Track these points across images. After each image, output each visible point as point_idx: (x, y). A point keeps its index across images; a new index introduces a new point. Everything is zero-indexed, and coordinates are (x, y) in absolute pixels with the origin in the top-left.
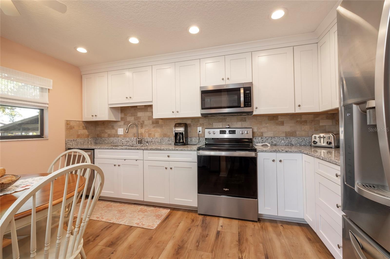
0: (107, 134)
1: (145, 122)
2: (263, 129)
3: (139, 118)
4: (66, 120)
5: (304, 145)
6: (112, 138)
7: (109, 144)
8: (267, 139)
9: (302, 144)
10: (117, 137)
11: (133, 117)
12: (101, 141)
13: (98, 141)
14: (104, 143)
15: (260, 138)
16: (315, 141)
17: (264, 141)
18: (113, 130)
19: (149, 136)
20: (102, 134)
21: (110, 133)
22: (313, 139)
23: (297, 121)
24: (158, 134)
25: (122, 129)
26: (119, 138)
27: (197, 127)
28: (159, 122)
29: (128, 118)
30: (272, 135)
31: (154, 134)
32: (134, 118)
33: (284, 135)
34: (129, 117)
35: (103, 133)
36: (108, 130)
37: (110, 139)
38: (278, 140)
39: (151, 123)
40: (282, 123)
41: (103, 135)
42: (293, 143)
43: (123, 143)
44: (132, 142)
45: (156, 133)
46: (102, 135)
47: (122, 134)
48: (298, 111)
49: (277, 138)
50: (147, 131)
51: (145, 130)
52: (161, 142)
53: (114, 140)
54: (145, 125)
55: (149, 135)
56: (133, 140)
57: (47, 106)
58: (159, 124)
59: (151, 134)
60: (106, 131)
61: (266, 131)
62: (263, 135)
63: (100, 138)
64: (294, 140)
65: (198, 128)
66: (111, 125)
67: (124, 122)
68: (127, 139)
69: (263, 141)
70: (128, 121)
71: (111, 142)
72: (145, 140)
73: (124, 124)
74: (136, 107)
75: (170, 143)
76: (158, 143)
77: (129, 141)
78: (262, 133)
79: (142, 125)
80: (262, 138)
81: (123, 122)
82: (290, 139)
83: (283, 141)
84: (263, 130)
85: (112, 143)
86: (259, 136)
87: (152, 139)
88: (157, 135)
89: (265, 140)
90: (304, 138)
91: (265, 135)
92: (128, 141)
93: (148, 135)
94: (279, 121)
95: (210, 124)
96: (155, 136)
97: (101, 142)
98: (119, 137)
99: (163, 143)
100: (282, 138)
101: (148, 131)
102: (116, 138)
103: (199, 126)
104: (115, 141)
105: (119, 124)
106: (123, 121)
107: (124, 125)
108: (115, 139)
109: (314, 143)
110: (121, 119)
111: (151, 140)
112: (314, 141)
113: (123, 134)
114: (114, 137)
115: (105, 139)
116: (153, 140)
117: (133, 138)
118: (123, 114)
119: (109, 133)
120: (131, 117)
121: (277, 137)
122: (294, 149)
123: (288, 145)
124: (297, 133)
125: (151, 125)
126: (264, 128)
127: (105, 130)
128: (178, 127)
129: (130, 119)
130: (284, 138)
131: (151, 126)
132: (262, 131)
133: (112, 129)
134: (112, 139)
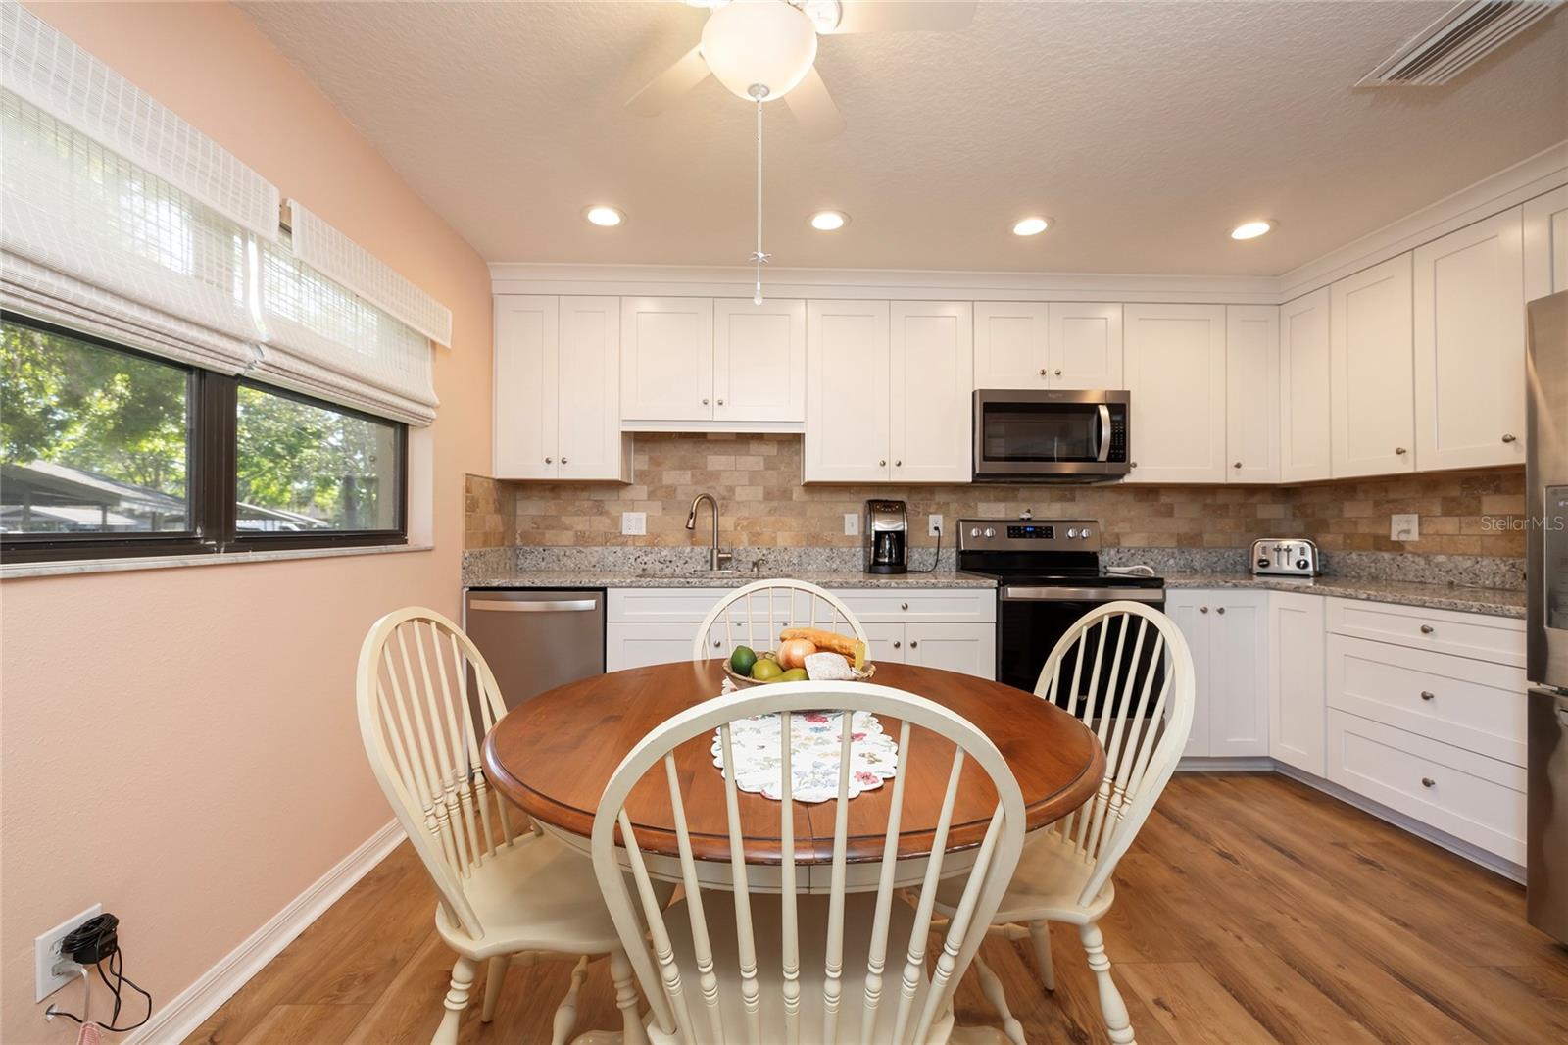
0: (570, 534)
1: (738, 490)
2: (1121, 525)
3: (715, 476)
4: (467, 475)
5: (1223, 572)
6: (596, 549)
7: (583, 571)
8: (1133, 555)
9: (1218, 569)
10: (621, 545)
11: (689, 472)
12: (543, 559)
13: (528, 561)
14: (557, 569)
15: (1113, 552)
16: (1264, 560)
17: (1124, 560)
18: (599, 517)
19: (751, 543)
20: (547, 531)
21: (584, 529)
22: (1258, 554)
23: (1206, 505)
24: (787, 534)
25: (643, 515)
26: (629, 549)
27: (927, 514)
28: (792, 494)
29: (665, 473)
30: (1143, 544)
31: (773, 535)
32: (693, 476)
33: (1173, 543)
34: (673, 472)
35: (553, 529)
36: (576, 518)
37: (587, 551)
38: (1160, 557)
39: (761, 497)
40: (1169, 512)
41: (549, 536)
42: (1196, 565)
43: (645, 566)
44: (686, 562)
45: (779, 533)
46: (547, 536)
47: (641, 534)
48: (1234, 478)
49: (1157, 551)
50: (745, 524)
51: (739, 518)
52: (800, 564)
53: (606, 554)
54: (738, 503)
55: (754, 539)
56: (691, 558)
57: (432, 413)
58: (791, 499)
59: (759, 534)
60: (567, 520)
61: (1128, 530)
62: (1119, 544)
63: (541, 549)
64: (1198, 558)
65: (932, 517)
66: (588, 500)
67: (651, 489)
68: (663, 553)
69: (1120, 559)
70: (667, 487)
71: (589, 563)
72: (740, 558)
73: (652, 495)
74: (704, 435)
75: (834, 566)
76: (790, 568)
77: (671, 561)
78: (1118, 536)
79: (725, 502)
80: (1118, 552)
81: (645, 487)
82: (1190, 555)
83: (1172, 561)
84: (1121, 528)
85: (594, 566)
86: (1111, 546)
87: (765, 552)
88: (783, 539)
89: (1126, 556)
90: (1223, 550)
91: (1126, 543)
92: (669, 558)
93: (749, 540)
94: (1163, 504)
95: (970, 506)
96: (776, 541)
97: (543, 563)
98: (624, 544)
99: (809, 568)
100: (1170, 550)
101: (749, 524)
102: (614, 549)
103: (932, 510)
104: (612, 560)
105: (627, 494)
106: (644, 484)
107: (648, 500)
108: (608, 553)
109: (1261, 566)
110: (636, 476)
111: (764, 555)
112: (1261, 560)
113: (647, 532)
114: (604, 544)
115: (562, 553)
116: (771, 557)
117: (688, 549)
118: (646, 457)
119: (580, 528)
120: (678, 472)
121: (1157, 548)
122: (1197, 580)
123: (1184, 572)
124: (1207, 537)
125: (760, 502)
126: (1123, 521)
127: (563, 518)
128: (884, 512)
129: (678, 477)
130: (1176, 551)
131: (763, 506)
132: (1117, 530)
133: (595, 514)
134: (597, 552)
